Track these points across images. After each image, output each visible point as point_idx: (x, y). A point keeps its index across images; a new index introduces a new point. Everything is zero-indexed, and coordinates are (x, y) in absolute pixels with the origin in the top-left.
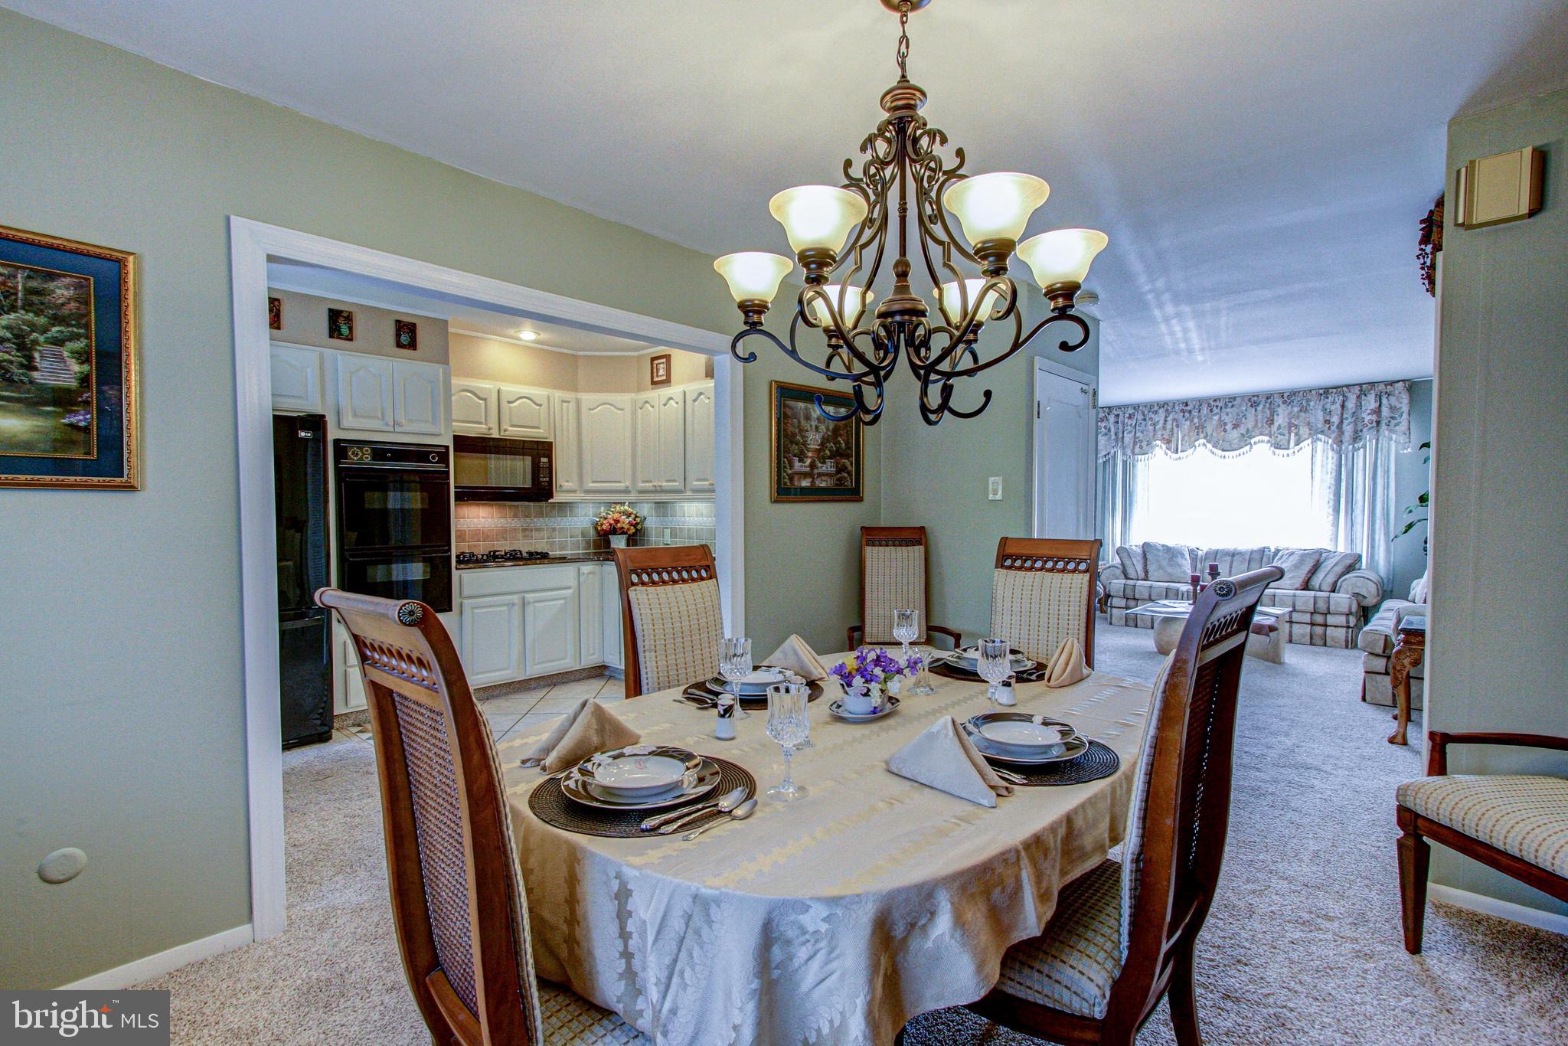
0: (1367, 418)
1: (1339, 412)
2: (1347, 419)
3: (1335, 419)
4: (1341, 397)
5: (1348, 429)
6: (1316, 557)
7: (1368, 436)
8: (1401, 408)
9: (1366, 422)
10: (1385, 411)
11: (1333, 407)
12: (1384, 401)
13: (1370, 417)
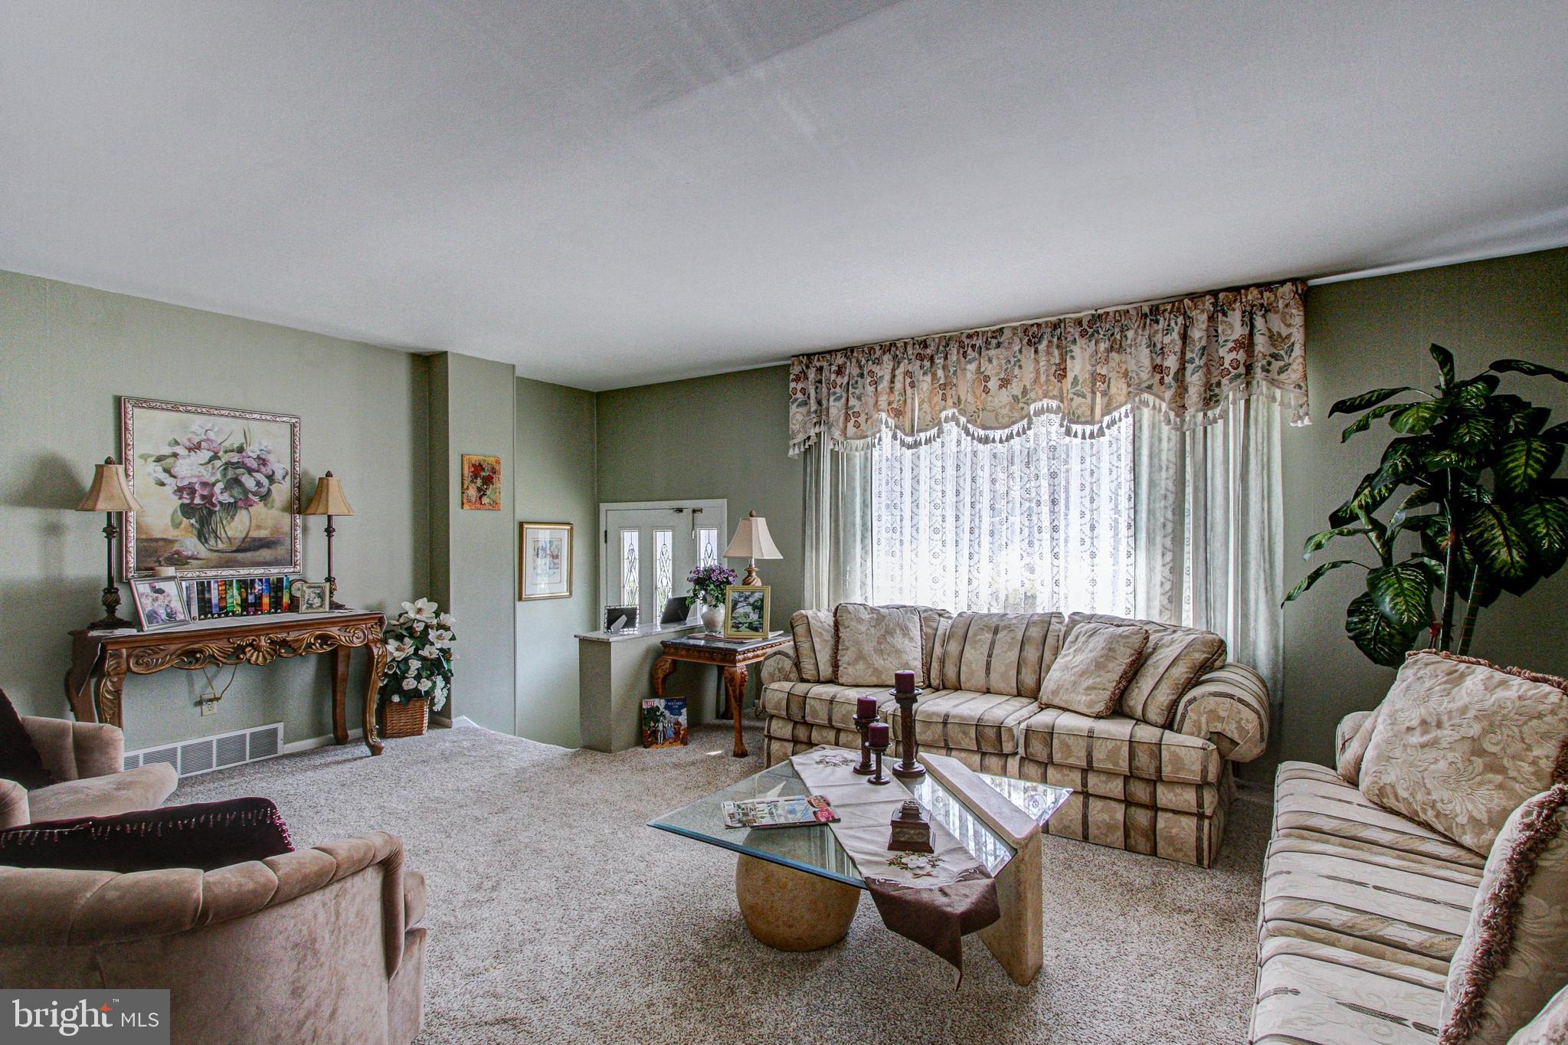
0: (1228, 358)
1: (1178, 349)
2: (1192, 361)
3: (1171, 362)
4: (1180, 320)
5: (1195, 381)
6: (1136, 641)
7: (1231, 394)
8: (1289, 336)
9: (1226, 365)
10: (1261, 343)
11: (1167, 340)
12: (1259, 322)
13: (1233, 355)
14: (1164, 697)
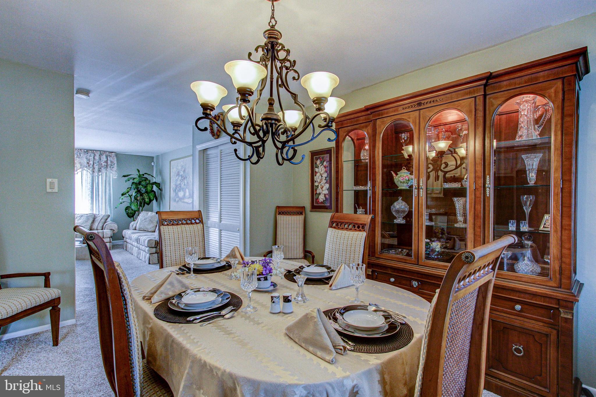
0: (103, 164)
1: (93, 160)
2: (96, 163)
3: (91, 163)
4: (93, 154)
5: (97, 168)
6: (93, 216)
7: (103, 170)
8: (114, 162)
9: (103, 165)
10: (109, 162)
11: (90, 158)
12: (109, 158)
13: (104, 164)
14: (101, 225)
